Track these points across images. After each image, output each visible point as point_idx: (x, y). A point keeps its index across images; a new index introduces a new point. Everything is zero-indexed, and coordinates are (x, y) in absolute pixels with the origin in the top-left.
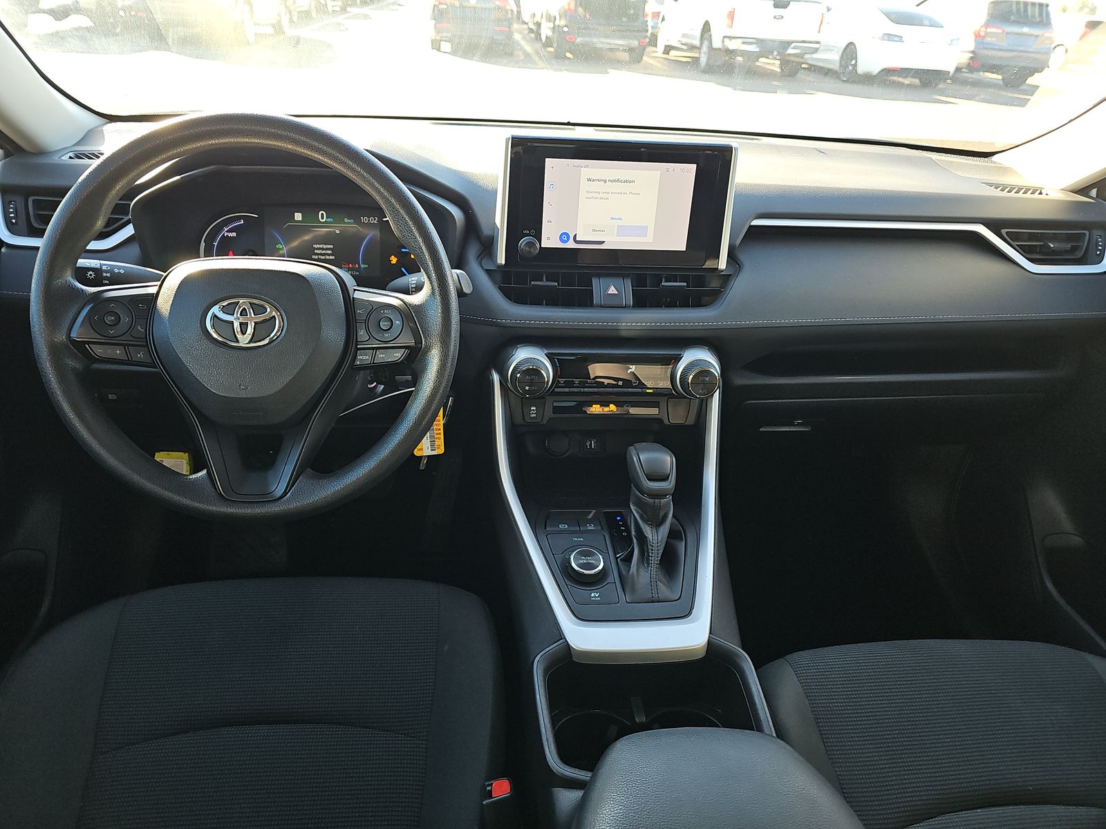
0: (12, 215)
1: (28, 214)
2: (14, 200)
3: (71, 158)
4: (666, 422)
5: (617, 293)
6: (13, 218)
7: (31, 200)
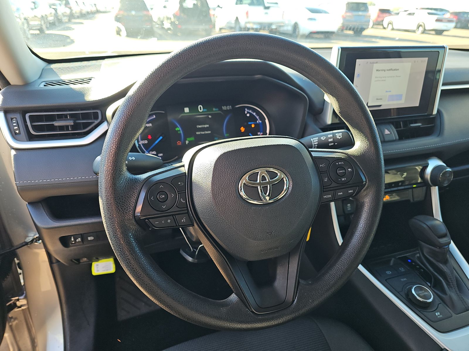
0: (15, 128)
1: (27, 126)
2: (16, 117)
3: (45, 86)
4: (412, 201)
5: (389, 133)
6: (16, 130)
7: (27, 116)
